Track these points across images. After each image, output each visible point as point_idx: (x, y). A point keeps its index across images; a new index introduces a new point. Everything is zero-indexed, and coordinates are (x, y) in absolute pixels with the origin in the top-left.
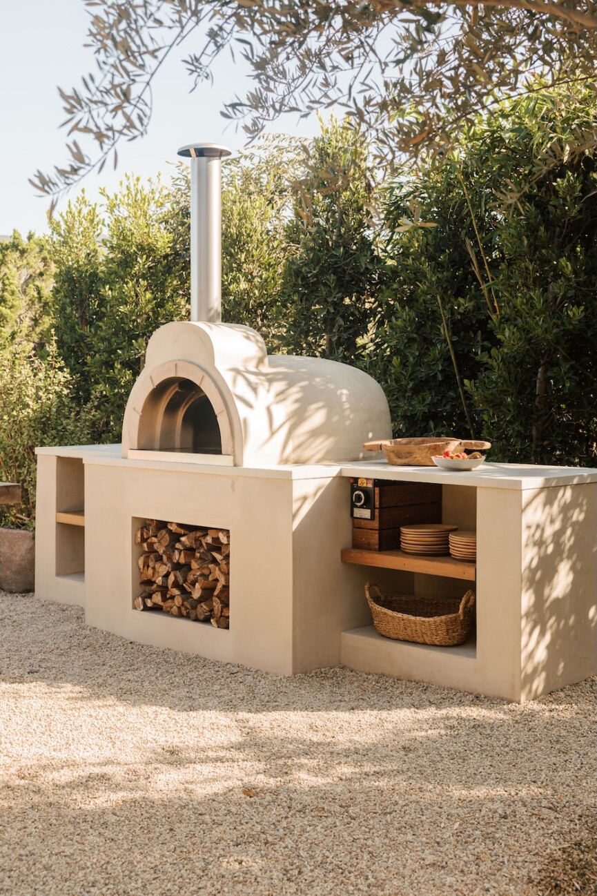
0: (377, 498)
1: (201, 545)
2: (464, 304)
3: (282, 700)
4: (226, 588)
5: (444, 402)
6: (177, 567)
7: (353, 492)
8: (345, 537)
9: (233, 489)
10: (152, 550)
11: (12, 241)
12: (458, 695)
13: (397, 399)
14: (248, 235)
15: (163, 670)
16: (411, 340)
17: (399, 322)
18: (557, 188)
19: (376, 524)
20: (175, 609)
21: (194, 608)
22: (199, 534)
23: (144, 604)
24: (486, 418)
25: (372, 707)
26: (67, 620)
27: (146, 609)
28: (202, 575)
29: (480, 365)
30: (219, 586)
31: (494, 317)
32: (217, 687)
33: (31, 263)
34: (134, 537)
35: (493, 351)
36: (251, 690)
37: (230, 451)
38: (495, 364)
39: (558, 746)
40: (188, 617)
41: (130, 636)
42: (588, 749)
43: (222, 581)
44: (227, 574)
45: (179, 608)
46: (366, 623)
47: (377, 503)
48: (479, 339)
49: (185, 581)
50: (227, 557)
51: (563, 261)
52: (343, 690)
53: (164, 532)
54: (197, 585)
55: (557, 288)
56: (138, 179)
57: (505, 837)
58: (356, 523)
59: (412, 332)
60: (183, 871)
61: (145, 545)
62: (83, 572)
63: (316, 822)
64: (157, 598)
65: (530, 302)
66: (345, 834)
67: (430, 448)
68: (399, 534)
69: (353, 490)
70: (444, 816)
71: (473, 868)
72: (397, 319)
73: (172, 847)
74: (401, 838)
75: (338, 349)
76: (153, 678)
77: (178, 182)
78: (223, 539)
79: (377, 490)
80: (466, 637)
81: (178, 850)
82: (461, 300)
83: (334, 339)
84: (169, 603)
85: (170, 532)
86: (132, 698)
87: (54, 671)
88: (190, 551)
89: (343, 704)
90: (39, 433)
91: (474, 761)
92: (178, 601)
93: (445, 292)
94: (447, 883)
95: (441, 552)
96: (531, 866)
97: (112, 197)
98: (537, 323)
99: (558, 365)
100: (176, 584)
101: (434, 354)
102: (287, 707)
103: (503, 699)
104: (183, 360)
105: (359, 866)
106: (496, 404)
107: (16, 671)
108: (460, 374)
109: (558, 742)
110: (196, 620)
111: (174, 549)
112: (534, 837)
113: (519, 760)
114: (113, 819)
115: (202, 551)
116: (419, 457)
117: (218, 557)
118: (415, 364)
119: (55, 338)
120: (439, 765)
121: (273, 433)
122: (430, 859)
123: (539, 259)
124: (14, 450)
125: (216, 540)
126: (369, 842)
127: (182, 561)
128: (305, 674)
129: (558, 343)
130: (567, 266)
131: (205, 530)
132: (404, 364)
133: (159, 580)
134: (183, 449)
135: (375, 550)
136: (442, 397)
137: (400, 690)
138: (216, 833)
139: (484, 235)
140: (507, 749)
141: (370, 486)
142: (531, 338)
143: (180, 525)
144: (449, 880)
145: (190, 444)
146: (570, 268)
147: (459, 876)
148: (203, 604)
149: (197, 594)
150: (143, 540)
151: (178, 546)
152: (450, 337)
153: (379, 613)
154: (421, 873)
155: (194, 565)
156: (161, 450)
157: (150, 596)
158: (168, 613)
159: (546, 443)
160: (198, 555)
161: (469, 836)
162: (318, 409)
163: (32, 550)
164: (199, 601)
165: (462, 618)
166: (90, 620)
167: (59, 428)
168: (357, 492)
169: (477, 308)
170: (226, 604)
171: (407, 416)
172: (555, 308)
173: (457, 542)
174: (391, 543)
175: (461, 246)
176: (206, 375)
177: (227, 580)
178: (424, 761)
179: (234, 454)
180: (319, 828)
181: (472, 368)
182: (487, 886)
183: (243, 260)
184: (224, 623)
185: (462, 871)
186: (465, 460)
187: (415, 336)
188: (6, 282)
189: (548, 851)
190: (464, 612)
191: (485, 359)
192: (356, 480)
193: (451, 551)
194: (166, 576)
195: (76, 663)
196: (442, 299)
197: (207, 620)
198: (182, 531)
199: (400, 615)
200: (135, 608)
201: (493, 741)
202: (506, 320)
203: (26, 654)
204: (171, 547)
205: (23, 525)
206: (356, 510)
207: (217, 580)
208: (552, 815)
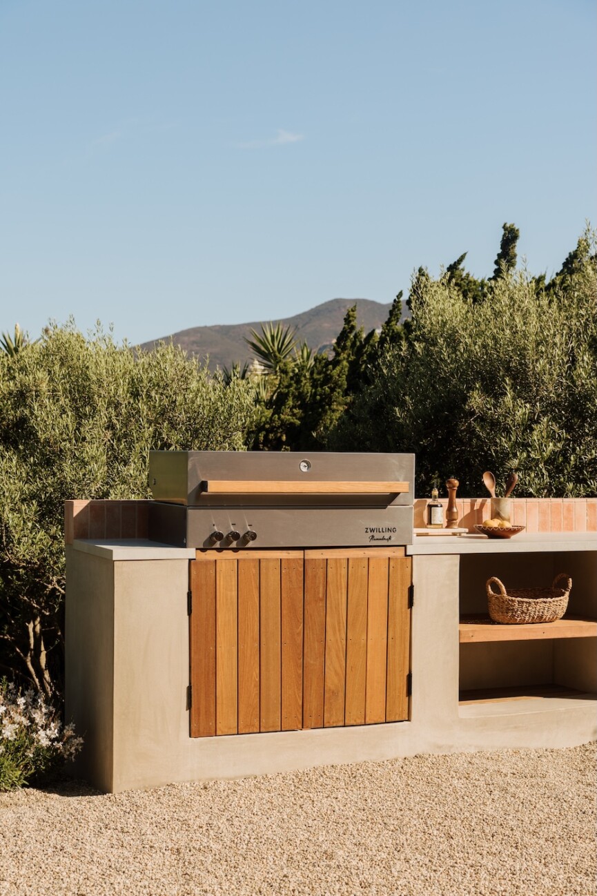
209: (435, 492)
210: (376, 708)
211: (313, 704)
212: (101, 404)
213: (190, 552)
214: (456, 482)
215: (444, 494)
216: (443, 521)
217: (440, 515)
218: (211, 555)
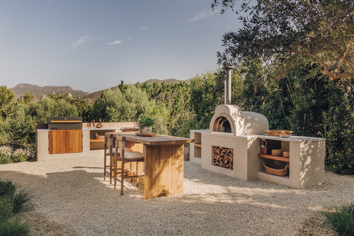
0: (266, 143)
1: (227, 152)
2: (286, 99)
3: (245, 185)
4: (232, 161)
5: (281, 121)
6: (221, 156)
7: (261, 142)
8: (259, 151)
9: (234, 140)
10: (216, 152)
11: (180, 83)
12: (285, 187)
13: (270, 120)
14: (235, 83)
15: (219, 178)
16: (273, 107)
17: (271, 103)
18: (309, 72)
19: (266, 149)
20: (221, 165)
21: (225, 165)
22: (226, 149)
23: (214, 164)
24: (291, 125)
25: (266, 188)
26: (197, 166)
27: (215, 165)
28: (227, 158)
29: (290, 113)
30: (231, 161)
31: (294, 102)
32: (231, 182)
33: (184, 88)
34: (212, 150)
35: (293, 110)
36: (238, 183)
37: (233, 132)
38: (294, 113)
39: (308, 199)
40: (224, 167)
41: (211, 170)
42: (315, 200)
43: (231, 160)
44: (233, 158)
45: (222, 165)
46: (263, 170)
47: (266, 144)
48: (290, 107)
49: (223, 159)
50: (233, 155)
51: (311, 89)
52: (258, 184)
53: (218, 149)
54: (226, 160)
55: (309, 96)
56: (210, 71)
57: (296, 215)
58: (261, 149)
59: (274, 105)
60: (229, 215)
61: (214, 151)
62: (201, 156)
63: (255, 209)
64: (217, 163)
65: (303, 99)
66: (262, 211)
67: (278, 132)
68: (271, 151)
69: (261, 141)
70: (283, 210)
71: (289, 220)
72: (270, 102)
73: (227, 210)
74: (273, 213)
75: (256, 109)
76: (217, 179)
77: (218, 71)
78: (232, 151)
79: (266, 141)
80: (287, 174)
81: (228, 211)
82: (286, 98)
83: (255, 107)
84: (220, 164)
85: (220, 149)
86: (214, 183)
87: (197, 177)
88: (224, 153)
89: (259, 187)
90: (190, 127)
91: (289, 200)
92: (222, 163)
93: (282, 96)
94: (284, 222)
95: (281, 155)
96: (302, 221)
97: (204, 75)
98: (304, 104)
99: (309, 113)
100: (221, 160)
101: (279, 110)
102: (247, 187)
103: (295, 188)
104: (223, 113)
105: (265, 217)
106: (294, 122)
107: (189, 176)
108: (285, 115)
109: (308, 198)
110: (226, 168)
111: (221, 152)
112: (302, 215)
113: (299, 201)
114: (214, 205)
115: (227, 153)
116: (276, 134)
117: (231, 155)
118: (274, 112)
119: (193, 107)
120: (281, 200)
121: (241, 127)
122: (280, 217)
123: (305, 88)
124: (185, 130)
125: (230, 151)
126: (267, 213)
127: (223, 155)
128: (250, 180)
129: (309, 108)
130: (312, 90)
131: (228, 149)
132: (271, 112)
133: (218, 159)
134: (222, 131)
135: (266, 154)
136: (281, 120)
137: (271, 185)
138: (235, 209)
139: (291, 83)
140: (296, 198)
141: (265, 140)
142: (303, 107)
143: (222, 148)
144: (284, 221)
145: (224, 130)
146: (313, 91)
147: (286, 221)
148: (227, 164)
149: (226, 162)
150: (214, 150)
151: (222, 152)
152: (283, 106)
153: (266, 168)
154: (278, 220)
155: (225, 156)
156: (218, 131)
157: (215, 162)
158: (220, 166)
159: (306, 131)
160: (226, 154)
161: (288, 214)
162: (249, 123)
163: (189, 151)
164: (226, 164)
165: (286, 170)
166: (202, 167)
167: (194, 126)
168: (262, 142)
169: (290, 100)
170: (232, 165)
171: (272, 124)
172: (309, 101)
173: (285, 153)
174: (269, 153)
175: (285, 85)
176: (228, 116)
177: (233, 160)
178: (278, 199)
179: (234, 133)
180: (256, 210)
181: (288, 114)
182: (292, 223)
183: (233, 89)
184: (232, 169)
185: (287, 220)
186: (287, 135)
187: (274, 106)
188: (179, 93)
189: (306, 218)
190: (286, 169)
191: (291, 112)
192: (261, 139)
193: (283, 155)
194: (219, 158)
195: (201, 175)
196: (281, 98)
197: (228, 168)
198: (223, 149)
199: (271, 169)
200: (212, 165)
201: (293, 196)
202: (296, 102)
203: (190, 173)
204: (220, 152)
205: (187, 146)
206: (261, 145)
207: (230, 159)
208: (307, 212)
209: (91, 122)
210: (77, 150)
211: (68, 150)
212: (49, 109)
213: (49, 130)
214: (94, 121)
215: (93, 122)
216: (93, 126)
217: (92, 125)
218: (52, 130)
